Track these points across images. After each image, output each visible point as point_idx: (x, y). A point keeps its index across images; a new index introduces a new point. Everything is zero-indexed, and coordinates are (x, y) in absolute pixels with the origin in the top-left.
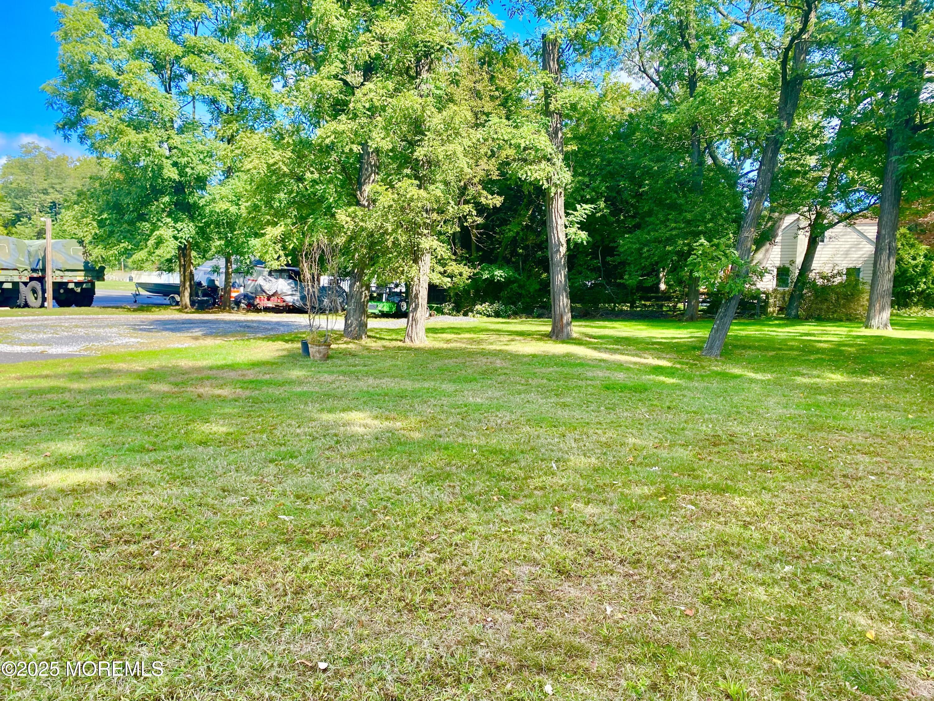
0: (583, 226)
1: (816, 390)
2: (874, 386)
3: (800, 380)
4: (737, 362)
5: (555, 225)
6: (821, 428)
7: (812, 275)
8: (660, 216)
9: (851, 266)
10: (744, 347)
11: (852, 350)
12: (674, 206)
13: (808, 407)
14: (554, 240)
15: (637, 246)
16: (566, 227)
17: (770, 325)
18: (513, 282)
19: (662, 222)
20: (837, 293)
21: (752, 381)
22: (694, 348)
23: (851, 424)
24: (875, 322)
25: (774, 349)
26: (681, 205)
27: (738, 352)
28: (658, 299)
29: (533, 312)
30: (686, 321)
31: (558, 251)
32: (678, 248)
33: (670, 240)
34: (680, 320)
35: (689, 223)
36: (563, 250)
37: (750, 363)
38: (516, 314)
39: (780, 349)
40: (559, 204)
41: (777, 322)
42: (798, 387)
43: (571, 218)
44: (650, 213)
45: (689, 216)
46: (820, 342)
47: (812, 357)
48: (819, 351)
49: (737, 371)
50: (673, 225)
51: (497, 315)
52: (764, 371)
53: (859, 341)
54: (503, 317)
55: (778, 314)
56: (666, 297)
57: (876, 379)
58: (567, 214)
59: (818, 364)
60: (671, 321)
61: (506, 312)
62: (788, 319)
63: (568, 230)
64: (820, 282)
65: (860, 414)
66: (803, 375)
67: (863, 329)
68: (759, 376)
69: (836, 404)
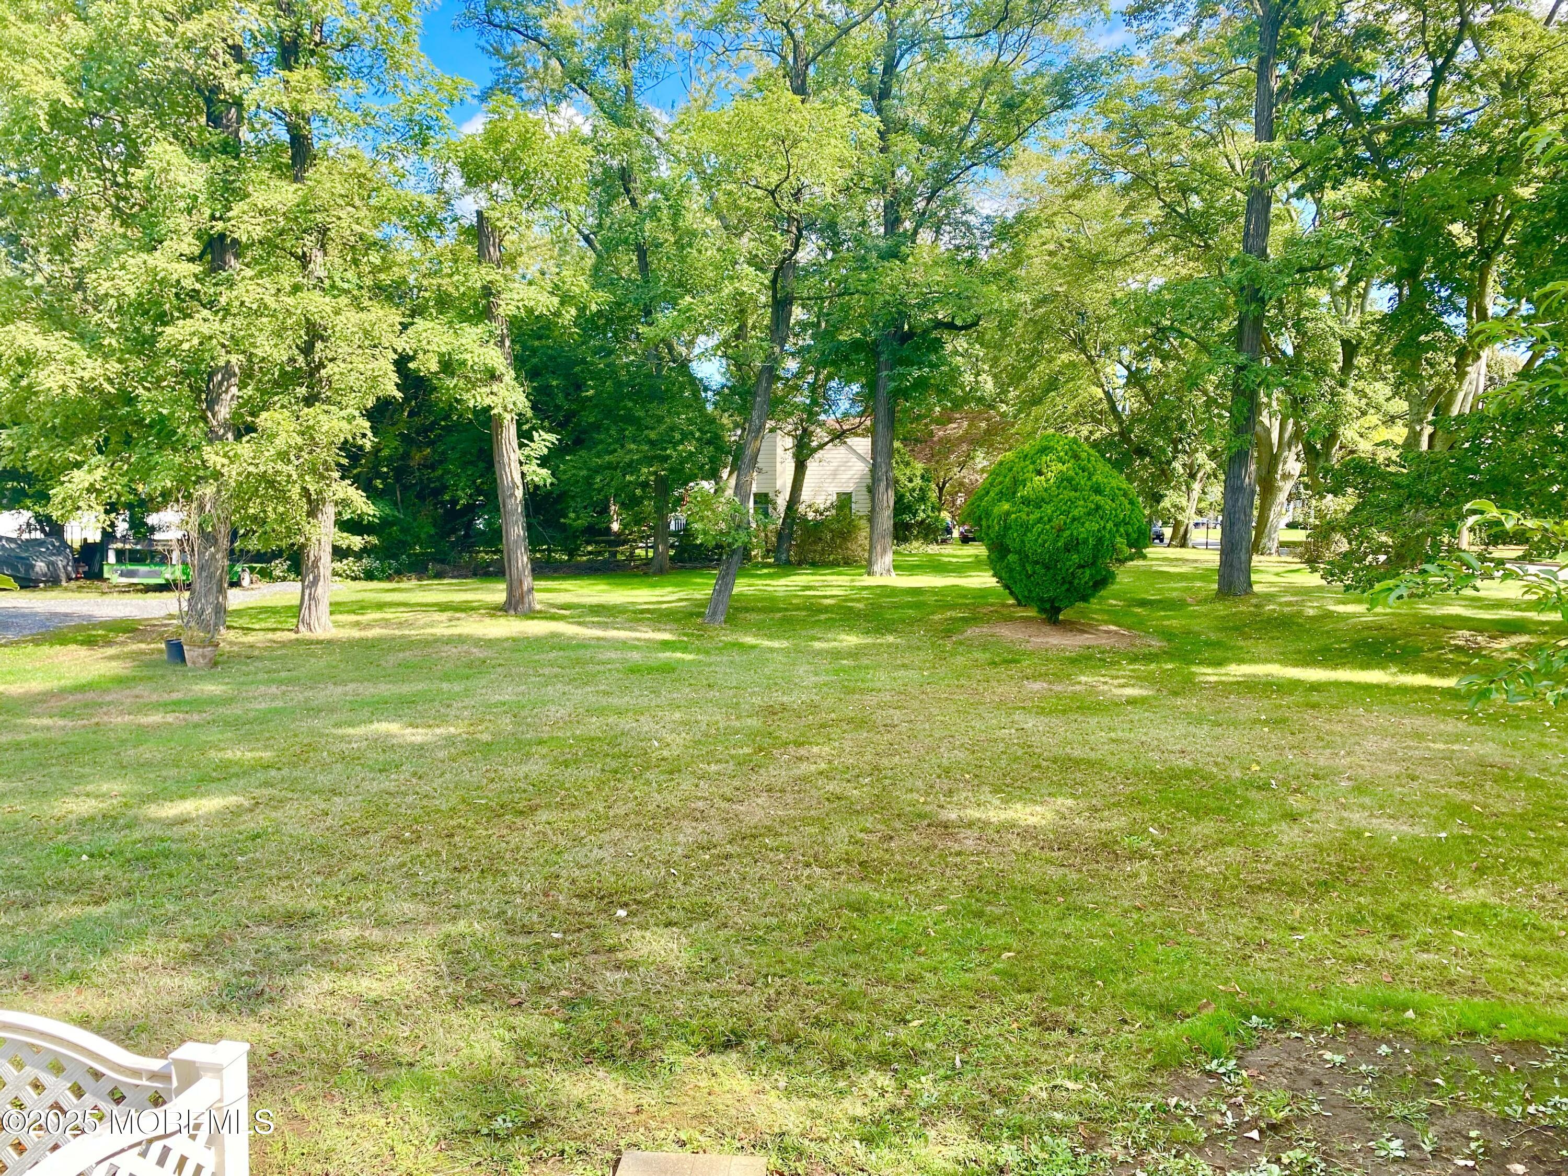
0: (544, 462)
1: (836, 655)
2: (889, 646)
3: (817, 645)
4: (747, 628)
5: (506, 460)
6: (853, 692)
7: (802, 509)
8: (613, 432)
9: (840, 490)
10: (747, 610)
11: (860, 606)
12: (630, 419)
13: (836, 672)
14: (507, 480)
15: (584, 473)
16: (521, 463)
17: (760, 576)
18: (392, 524)
19: (616, 441)
20: (832, 531)
21: (772, 650)
22: (691, 615)
23: (879, 685)
24: (877, 568)
25: (780, 610)
26: (640, 418)
27: (742, 615)
28: (611, 543)
29: (426, 569)
30: (655, 574)
31: (513, 495)
32: (642, 478)
33: (631, 467)
34: (646, 574)
35: (652, 443)
36: (519, 493)
37: (760, 629)
38: (399, 573)
39: (786, 610)
40: (510, 433)
41: (765, 571)
42: (819, 653)
43: (527, 451)
44: (597, 427)
45: (653, 435)
46: (826, 597)
47: (823, 617)
48: (826, 609)
49: (749, 640)
50: (633, 446)
51: (369, 576)
52: (778, 638)
53: (865, 594)
54: (380, 580)
55: (763, 557)
56: (619, 540)
57: (890, 639)
58: (521, 445)
59: (829, 625)
60: (636, 576)
61: (383, 571)
62: (778, 566)
63: (525, 468)
64: (811, 516)
65: (882, 675)
66: (819, 639)
67: (866, 577)
68: (776, 644)
69: (859, 667)
